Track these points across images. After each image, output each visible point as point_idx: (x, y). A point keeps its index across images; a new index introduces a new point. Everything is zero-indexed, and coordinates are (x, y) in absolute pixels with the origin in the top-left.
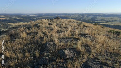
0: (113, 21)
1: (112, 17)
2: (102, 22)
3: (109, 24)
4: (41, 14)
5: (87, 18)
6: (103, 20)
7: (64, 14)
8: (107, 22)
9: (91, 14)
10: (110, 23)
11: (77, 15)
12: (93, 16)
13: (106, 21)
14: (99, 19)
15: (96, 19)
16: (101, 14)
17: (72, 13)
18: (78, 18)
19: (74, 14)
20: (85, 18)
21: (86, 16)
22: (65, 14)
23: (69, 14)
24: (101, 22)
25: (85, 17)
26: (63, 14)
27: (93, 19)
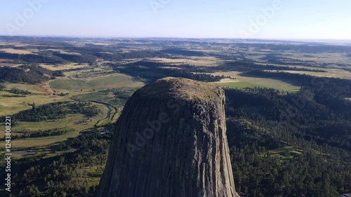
1: (325, 54)
2: (293, 67)
4: (125, 41)
5: (254, 55)
6: (297, 60)
7: (190, 43)
9: (268, 43)
11: (227, 45)
12: (273, 49)
13: (307, 64)
14: (288, 57)
15: (278, 58)
16: (296, 44)
17: (213, 39)
18: (228, 55)
19: (221, 42)
20: (251, 55)
21: (253, 48)
22: (193, 42)
23: (204, 43)
24: (290, 66)
25: (251, 50)
26: (186, 42)
27: (271, 58)
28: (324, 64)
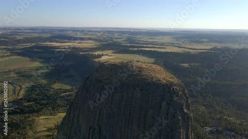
0: (162, 44)
1: (160, 37)
2: (146, 46)
3: (156, 50)
5: (119, 38)
6: (146, 41)
7: (72, 30)
8: (154, 46)
9: (125, 30)
10: (159, 48)
11: (99, 32)
12: (130, 34)
13: (152, 43)
14: (141, 39)
15: (135, 40)
16: (143, 31)
17: (88, 28)
18: (102, 39)
19: (94, 30)
20: (117, 38)
21: (117, 34)
22: (75, 30)
23: (82, 31)
24: (144, 45)
25: (116, 35)
26: (69, 30)
27: (129, 40)
28: (162, 43)
